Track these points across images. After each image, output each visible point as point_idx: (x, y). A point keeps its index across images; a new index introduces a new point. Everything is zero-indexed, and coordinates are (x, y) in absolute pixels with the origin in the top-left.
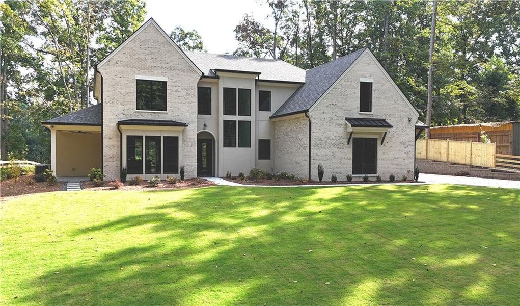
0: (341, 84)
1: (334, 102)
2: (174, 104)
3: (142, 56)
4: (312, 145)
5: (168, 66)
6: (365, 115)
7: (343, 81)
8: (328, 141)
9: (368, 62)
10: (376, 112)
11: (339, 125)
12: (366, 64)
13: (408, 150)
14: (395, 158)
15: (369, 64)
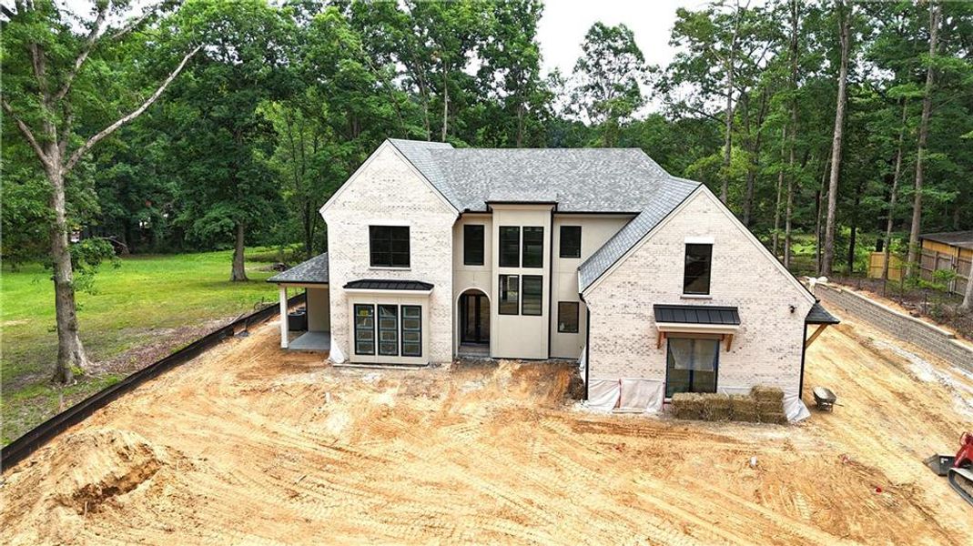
0: (647, 250)
1: (632, 279)
2: (419, 258)
3: (376, 193)
4: (590, 347)
5: (410, 205)
6: (696, 300)
7: (650, 245)
8: (620, 341)
9: (705, 208)
10: (719, 294)
11: (640, 316)
12: (699, 211)
13: (786, 362)
14: (756, 375)
15: (705, 212)
